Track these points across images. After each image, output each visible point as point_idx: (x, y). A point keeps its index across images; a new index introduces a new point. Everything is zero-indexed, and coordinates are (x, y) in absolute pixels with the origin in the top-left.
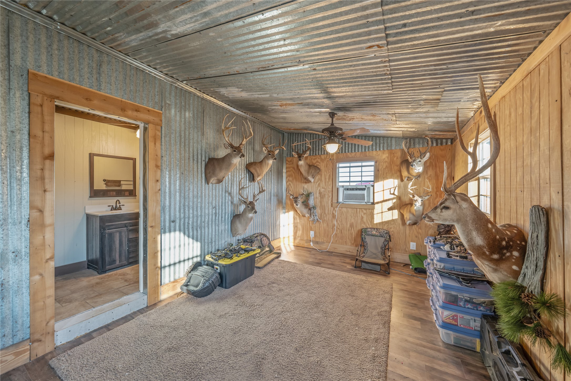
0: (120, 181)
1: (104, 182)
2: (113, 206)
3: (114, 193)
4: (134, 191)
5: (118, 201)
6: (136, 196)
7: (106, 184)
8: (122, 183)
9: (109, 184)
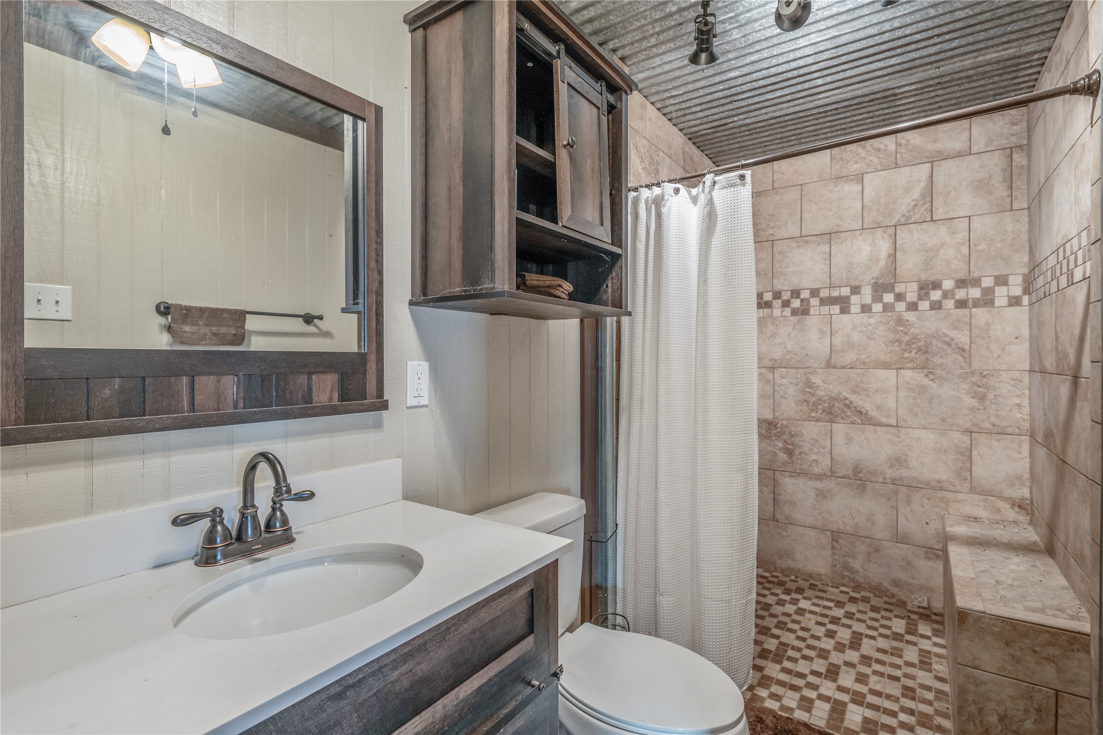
0: (240, 316)
1: (162, 320)
2: (216, 515)
3: (231, 386)
4: (372, 367)
5: (264, 468)
6: (385, 406)
7: (169, 329)
8: (251, 323)
9: (187, 328)
